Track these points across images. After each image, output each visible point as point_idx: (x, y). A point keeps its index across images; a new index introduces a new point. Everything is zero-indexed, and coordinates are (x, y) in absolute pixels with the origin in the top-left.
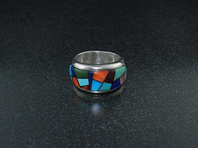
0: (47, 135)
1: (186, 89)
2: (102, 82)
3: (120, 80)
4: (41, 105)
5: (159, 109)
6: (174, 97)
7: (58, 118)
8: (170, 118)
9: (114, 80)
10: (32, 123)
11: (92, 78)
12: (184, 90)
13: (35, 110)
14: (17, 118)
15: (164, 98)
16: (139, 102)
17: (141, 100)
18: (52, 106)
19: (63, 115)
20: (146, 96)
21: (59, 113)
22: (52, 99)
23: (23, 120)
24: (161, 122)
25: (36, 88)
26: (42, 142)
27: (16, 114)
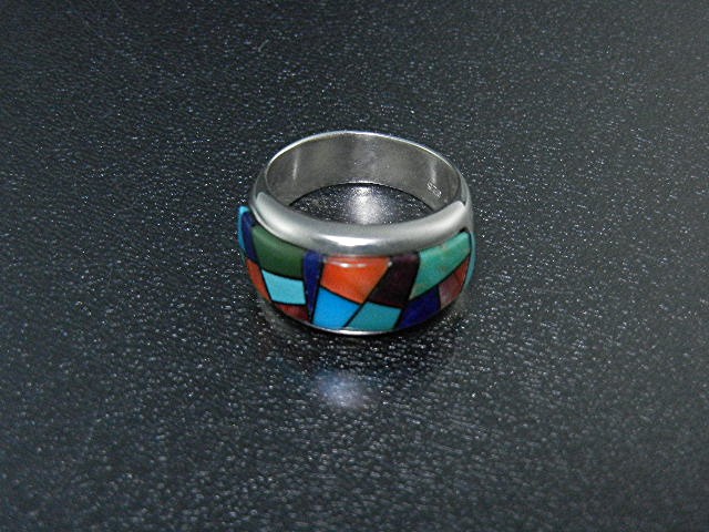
0: (128, 244)
1: (586, 46)
2: (361, 301)
3: (441, 293)
4: (91, 139)
5: (497, 125)
6: (545, 78)
7: (158, 182)
8: (535, 152)
9: (411, 297)
10: (70, 203)
11: (319, 281)
12: (580, 50)
13: (73, 157)
14: (15, 193)
15: (513, 84)
16: (427, 102)
17: (436, 97)
18: (130, 140)
19: (171, 168)
20: (452, 81)
21: (159, 164)
22: (127, 114)
23: (38, 198)
24: (507, 170)
25: (65, 79)
26: (114, 267)
27: (10, 178)
